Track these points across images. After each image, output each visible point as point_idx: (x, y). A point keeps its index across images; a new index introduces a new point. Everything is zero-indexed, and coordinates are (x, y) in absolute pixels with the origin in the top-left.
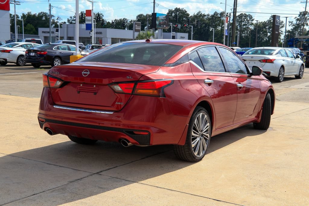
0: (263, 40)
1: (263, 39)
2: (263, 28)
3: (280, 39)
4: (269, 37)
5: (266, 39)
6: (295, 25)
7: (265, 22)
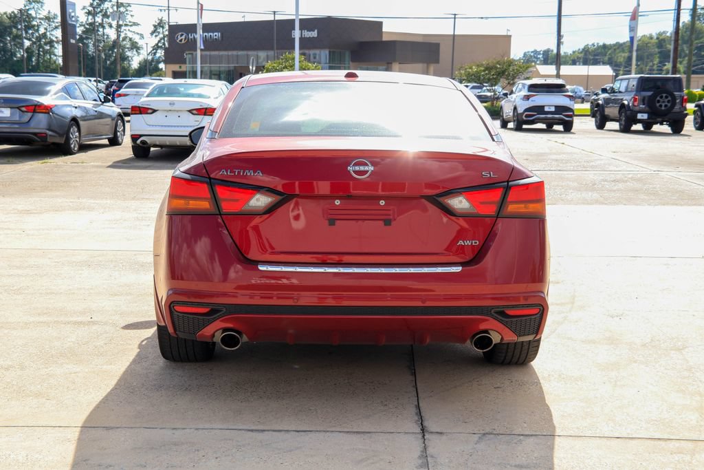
0: (15, 56)
1: (14, 54)
2: (10, 27)
3: (56, 56)
4: (28, 50)
5: (20, 54)
6: (84, 26)
7: (13, 12)
